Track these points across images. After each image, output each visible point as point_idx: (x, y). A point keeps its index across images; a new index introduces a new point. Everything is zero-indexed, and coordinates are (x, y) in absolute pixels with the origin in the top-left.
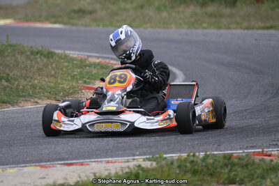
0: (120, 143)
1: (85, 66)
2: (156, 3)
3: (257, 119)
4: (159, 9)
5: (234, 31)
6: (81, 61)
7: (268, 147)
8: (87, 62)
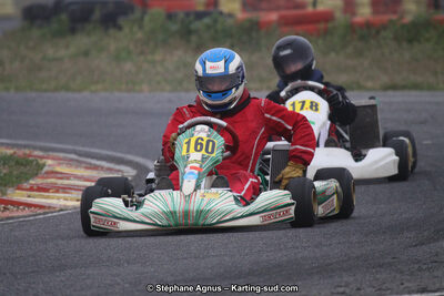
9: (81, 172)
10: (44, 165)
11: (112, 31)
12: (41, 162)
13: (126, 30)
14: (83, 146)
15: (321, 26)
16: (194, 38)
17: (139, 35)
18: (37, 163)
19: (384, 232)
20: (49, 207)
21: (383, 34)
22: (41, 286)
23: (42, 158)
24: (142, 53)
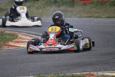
0: (22, 70)
1: (4, 35)
2: (36, 5)
3: (86, 59)
4: (37, 8)
5: (73, 19)
6: (2, 32)
7: (92, 72)
8: (4, 33)
9: (28, 38)
10: (18, 36)
11: (36, 2)
12: (18, 35)
13: (40, 1)
14: (29, 31)
15: (91, 1)
16: (57, 4)
17: (43, 3)
18: (17, 35)
19: (106, 55)
20: (20, 47)
21: (107, 3)
22: (18, 67)
23: (18, 34)
24: (44, 7)
